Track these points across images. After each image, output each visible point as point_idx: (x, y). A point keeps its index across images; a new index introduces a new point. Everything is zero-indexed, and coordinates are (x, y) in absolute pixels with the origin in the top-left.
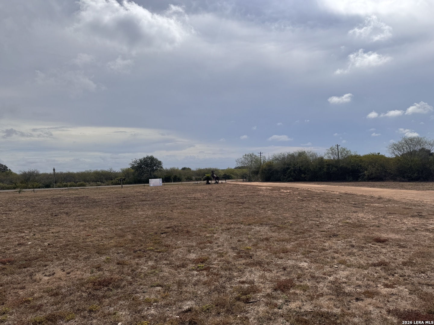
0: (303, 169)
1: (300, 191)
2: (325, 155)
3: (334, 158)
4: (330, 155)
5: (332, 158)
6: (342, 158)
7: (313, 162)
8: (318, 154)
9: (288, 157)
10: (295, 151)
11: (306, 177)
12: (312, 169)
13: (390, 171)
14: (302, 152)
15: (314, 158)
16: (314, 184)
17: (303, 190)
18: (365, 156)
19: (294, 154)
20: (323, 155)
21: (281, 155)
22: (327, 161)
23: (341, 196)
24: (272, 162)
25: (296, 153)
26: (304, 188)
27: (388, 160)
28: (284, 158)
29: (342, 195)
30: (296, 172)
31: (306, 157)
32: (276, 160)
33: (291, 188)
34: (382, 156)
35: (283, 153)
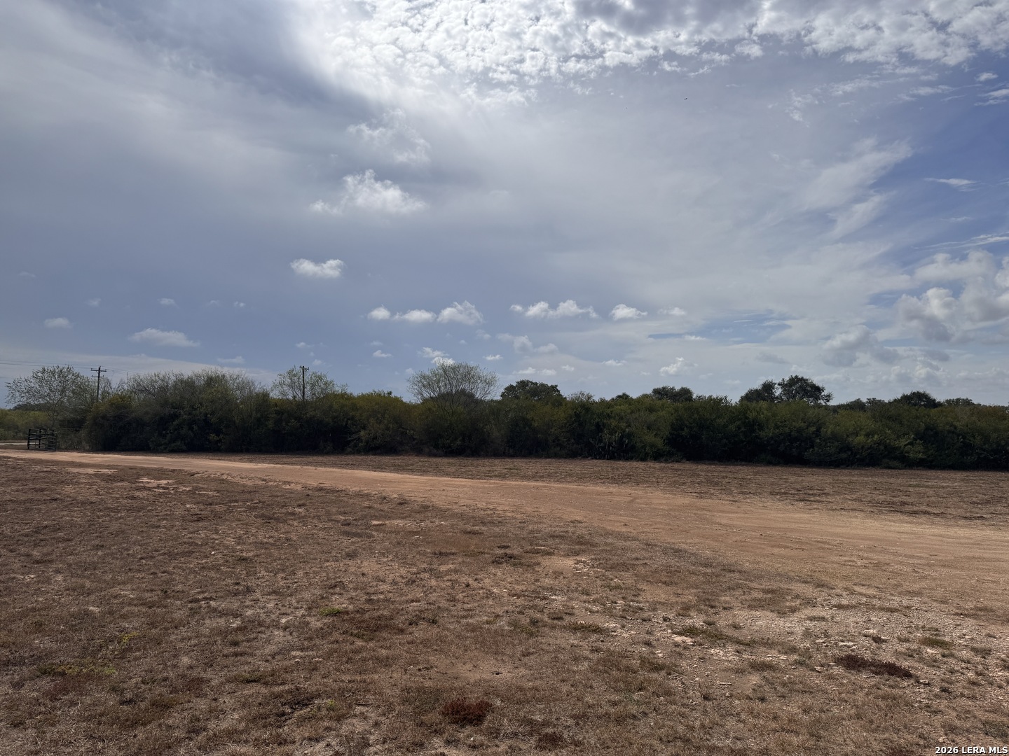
0: (214, 420)
1: (198, 481)
2: (275, 386)
3: (295, 397)
4: (285, 388)
5: (290, 397)
6: (313, 398)
7: (242, 403)
8: (256, 384)
9: (175, 386)
10: (196, 371)
11: (220, 441)
12: (237, 422)
13: (412, 432)
14: (218, 377)
15: (246, 394)
16: (241, 460)
17: (208, 479)
18: (362, 397)
19: (194, 378)
20: (268, 388)
21: (157, 378)
22: (276, 403)
23: (308, 495)
24: (130, 397)
25: (200, 376)
26: (210, 471)
27: (409, 408)
28: (164, 389)
29: (310, 492)
30: (195, 427)
31: (226, 390)
32: (142, 391)
33: (173, 471)
34: (398, 400)
35: (163, 373)
